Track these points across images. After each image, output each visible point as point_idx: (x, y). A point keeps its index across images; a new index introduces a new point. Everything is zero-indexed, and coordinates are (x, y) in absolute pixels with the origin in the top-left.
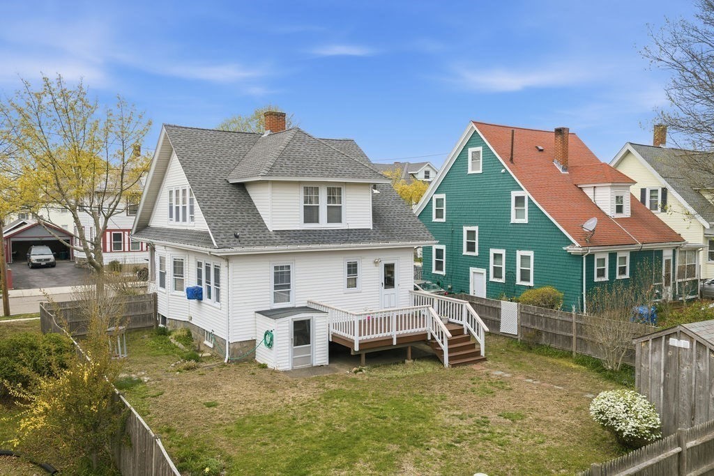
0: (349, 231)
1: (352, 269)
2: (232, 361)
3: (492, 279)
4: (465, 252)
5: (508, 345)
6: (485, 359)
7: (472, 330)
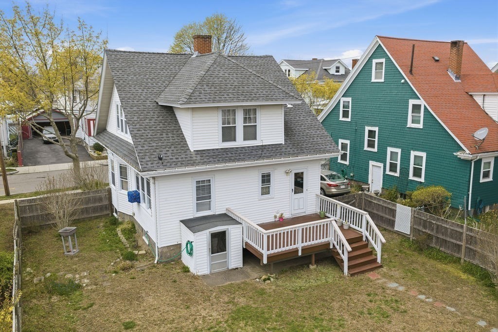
0: (263, 147)
1: (266, 179)
2: (161, 263)
3: (388, 172)
4: (366, 148)
5: (401, 245)
6: (381, 267)
7: (370, 238)
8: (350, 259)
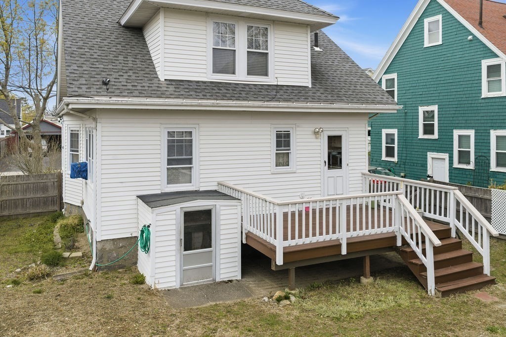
0: (278, 88)
1: (283, 140)
2: (100, 269)
3: (456, 165)
4: (421, 135)
6: (492, 282)
7: (465, 232)
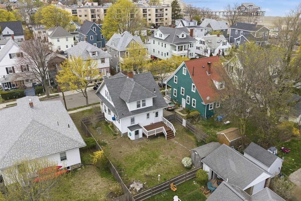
0: (147, 108)
1: (148, 115)
2: (123, 137)
3: (187, 103)
4: (181, 94)
5: (183, 130)
6: (175, 137)
7: (173, 130)
8: (167, 136)
